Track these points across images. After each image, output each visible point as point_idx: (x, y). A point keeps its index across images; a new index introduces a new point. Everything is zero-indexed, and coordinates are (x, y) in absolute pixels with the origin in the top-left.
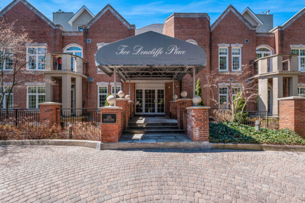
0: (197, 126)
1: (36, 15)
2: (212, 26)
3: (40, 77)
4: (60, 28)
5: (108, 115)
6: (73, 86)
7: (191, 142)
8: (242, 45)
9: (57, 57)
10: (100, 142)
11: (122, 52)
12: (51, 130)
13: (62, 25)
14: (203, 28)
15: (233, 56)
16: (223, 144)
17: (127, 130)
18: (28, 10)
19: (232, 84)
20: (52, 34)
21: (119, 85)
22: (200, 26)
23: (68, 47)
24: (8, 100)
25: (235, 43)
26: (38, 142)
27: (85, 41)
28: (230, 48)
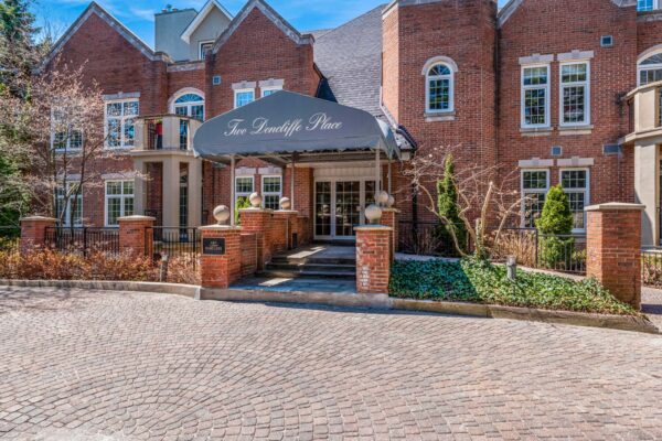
0: (365, 264)
1: (121, 36)
2: (501, 14)
3: (127, 162)
4: (164, 58)
5: (212, 240)
6: (184, 179)
7: (354, 294)
8: (591, 54)
9: (155, 122)
10: (199, 287)
11: (234, 131)
12: (134, 265)
13: (166, 51)
14: (470, 24)
15: (562, 85)
16: (412, 301)
17: (264, 271)
18: (107, 26)
19: (560, 162)
20: (149, 71)
21: (277, 172)
22: (465, 19)
23: (178, 95)
24: (73, 208)
25: (570, 51)
26: (114, 285)
27: (209, 81)
28: (555, 65)
